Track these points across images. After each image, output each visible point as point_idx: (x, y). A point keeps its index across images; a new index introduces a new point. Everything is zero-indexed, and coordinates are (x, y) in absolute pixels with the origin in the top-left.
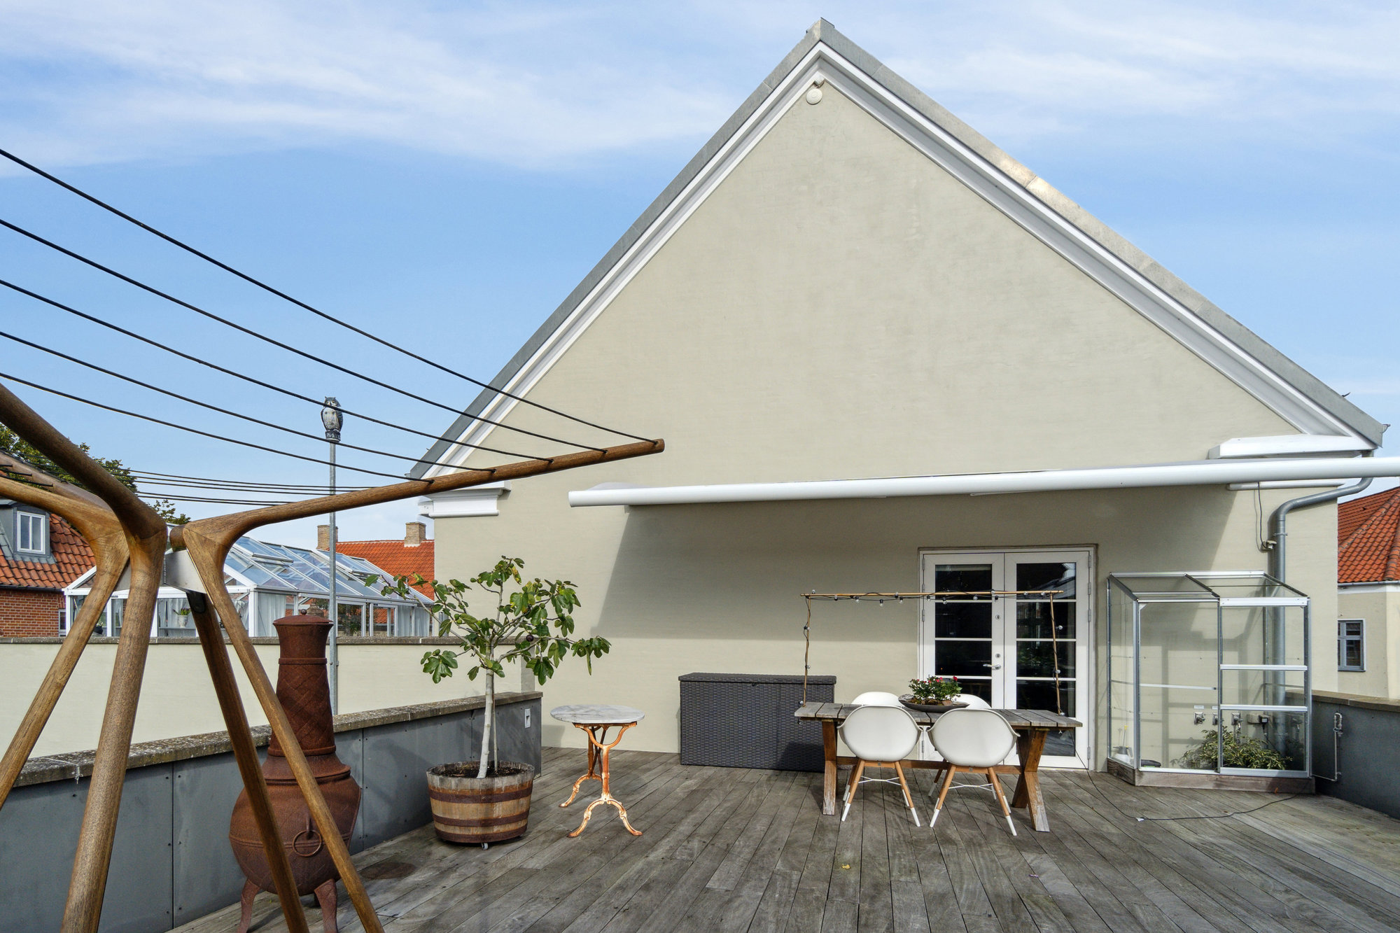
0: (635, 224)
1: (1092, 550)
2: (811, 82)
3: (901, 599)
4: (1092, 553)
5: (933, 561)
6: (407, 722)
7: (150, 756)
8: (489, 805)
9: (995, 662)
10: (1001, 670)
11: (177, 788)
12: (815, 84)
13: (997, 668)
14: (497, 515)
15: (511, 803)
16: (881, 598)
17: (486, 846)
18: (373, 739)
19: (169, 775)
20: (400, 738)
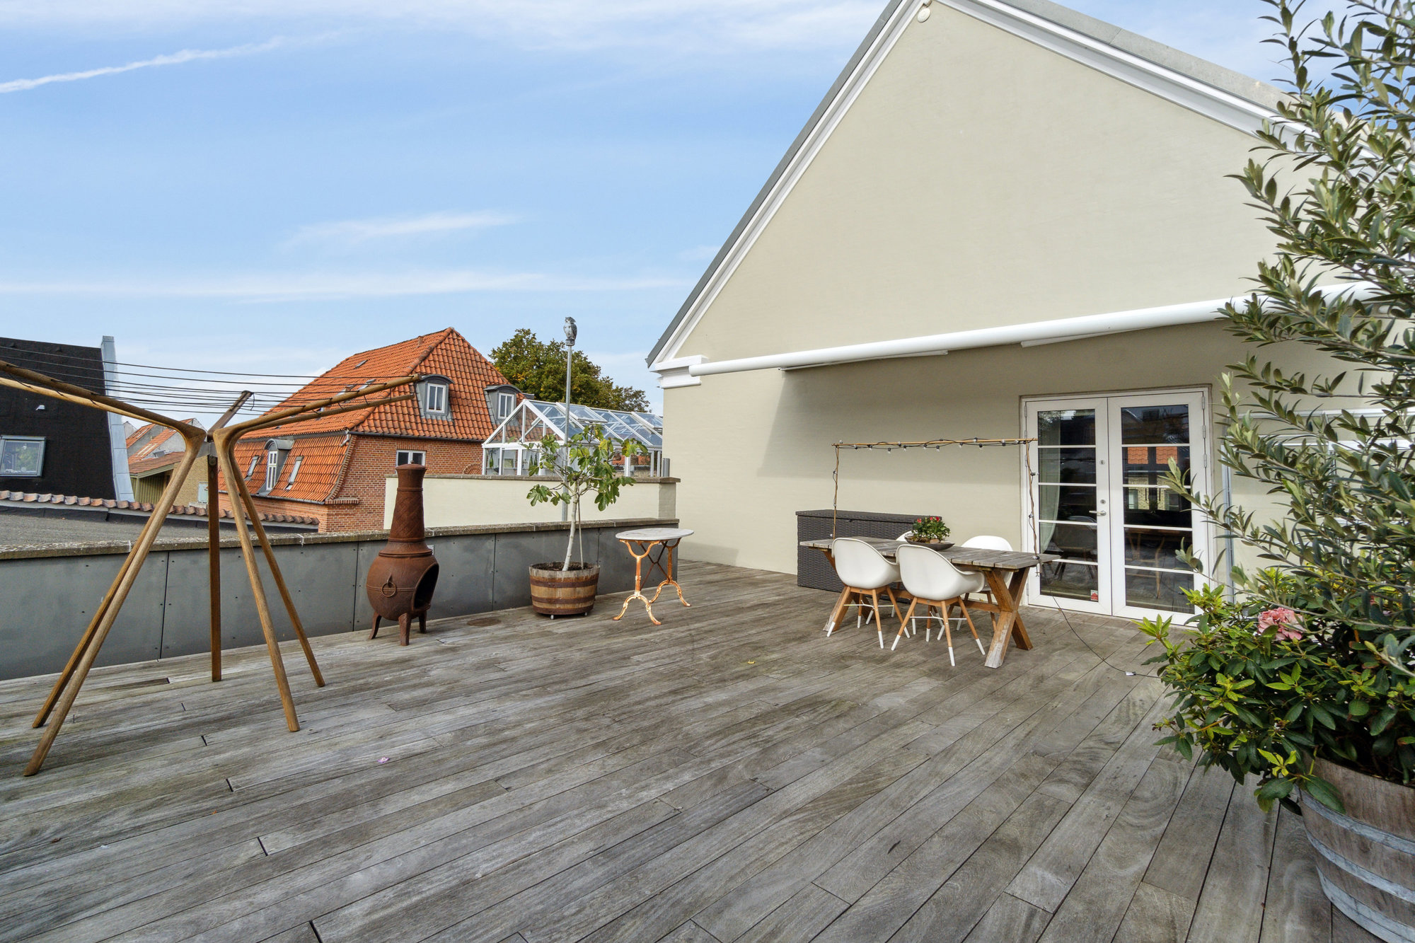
0: (788, 153)
1: (1206, 390)
2: (921, 4)
3: (905, 447)
4: (1206, 394)
5: (1033, 408)
6: (533, 532)
7: (343, 537)
8: (553, 589)
9: (1100, 508)
10: (1106, 518)
11: (360, 556)
12: (924, 5)
13: (1103, 515)
14: (700, 385)
15: (568, 590)
16: (889, 447)
17: (552, 617)
18: (502, 541)
19: (356, 548)
20: (526, 542)
